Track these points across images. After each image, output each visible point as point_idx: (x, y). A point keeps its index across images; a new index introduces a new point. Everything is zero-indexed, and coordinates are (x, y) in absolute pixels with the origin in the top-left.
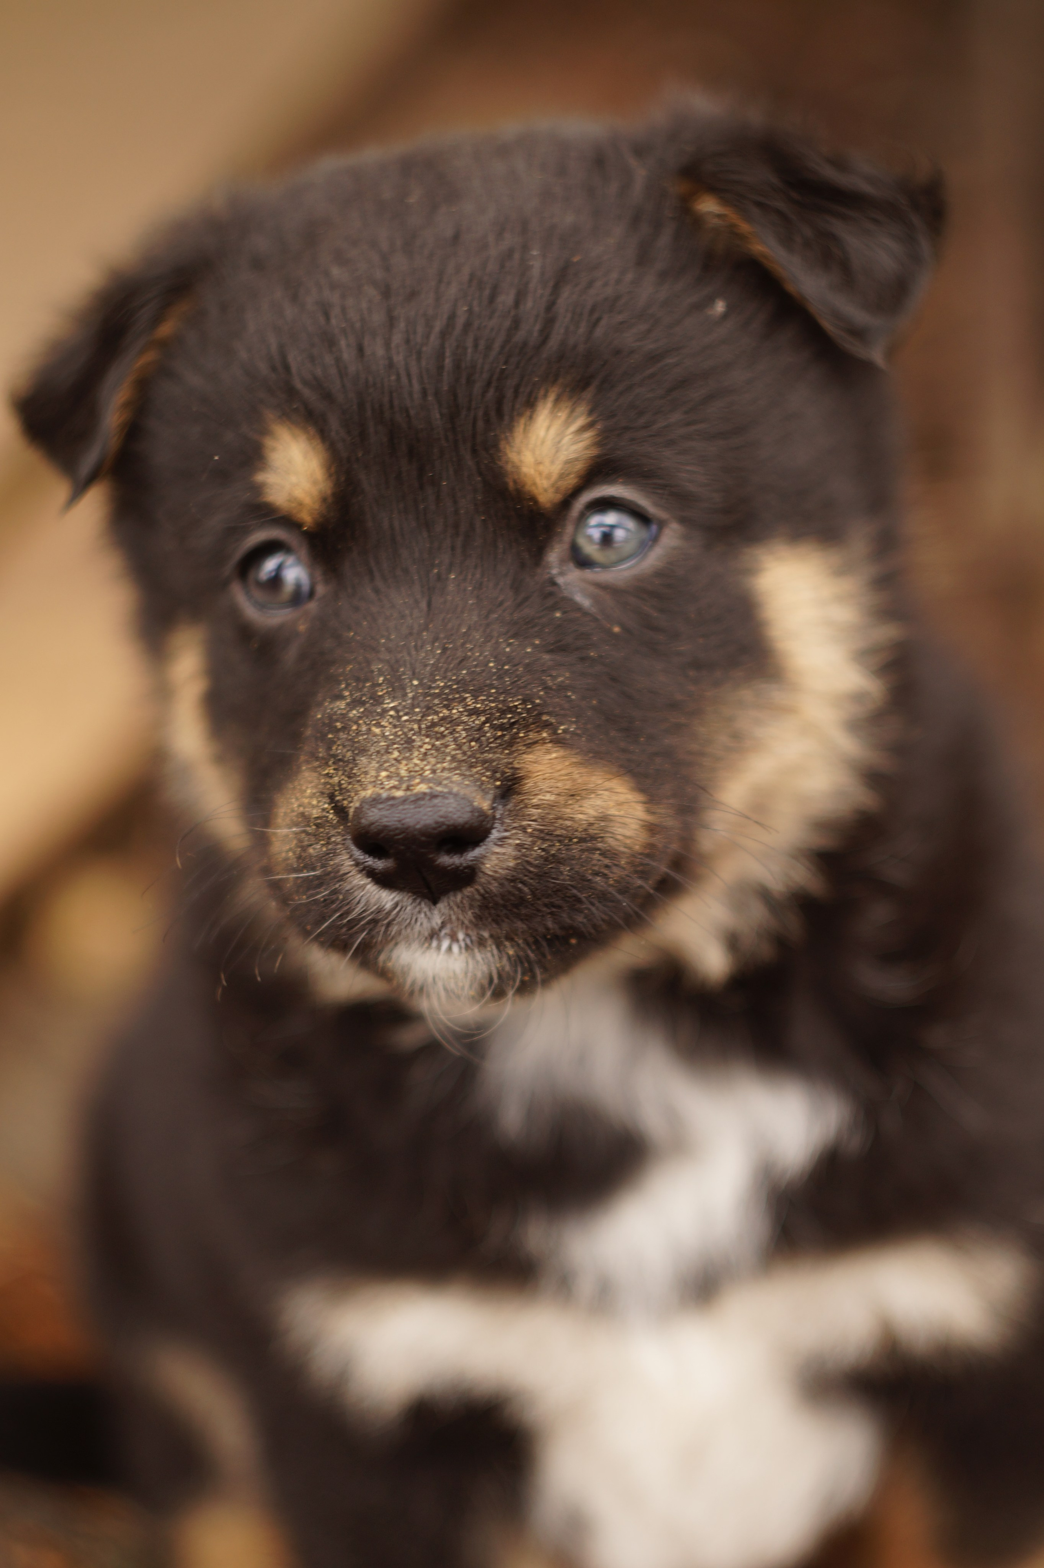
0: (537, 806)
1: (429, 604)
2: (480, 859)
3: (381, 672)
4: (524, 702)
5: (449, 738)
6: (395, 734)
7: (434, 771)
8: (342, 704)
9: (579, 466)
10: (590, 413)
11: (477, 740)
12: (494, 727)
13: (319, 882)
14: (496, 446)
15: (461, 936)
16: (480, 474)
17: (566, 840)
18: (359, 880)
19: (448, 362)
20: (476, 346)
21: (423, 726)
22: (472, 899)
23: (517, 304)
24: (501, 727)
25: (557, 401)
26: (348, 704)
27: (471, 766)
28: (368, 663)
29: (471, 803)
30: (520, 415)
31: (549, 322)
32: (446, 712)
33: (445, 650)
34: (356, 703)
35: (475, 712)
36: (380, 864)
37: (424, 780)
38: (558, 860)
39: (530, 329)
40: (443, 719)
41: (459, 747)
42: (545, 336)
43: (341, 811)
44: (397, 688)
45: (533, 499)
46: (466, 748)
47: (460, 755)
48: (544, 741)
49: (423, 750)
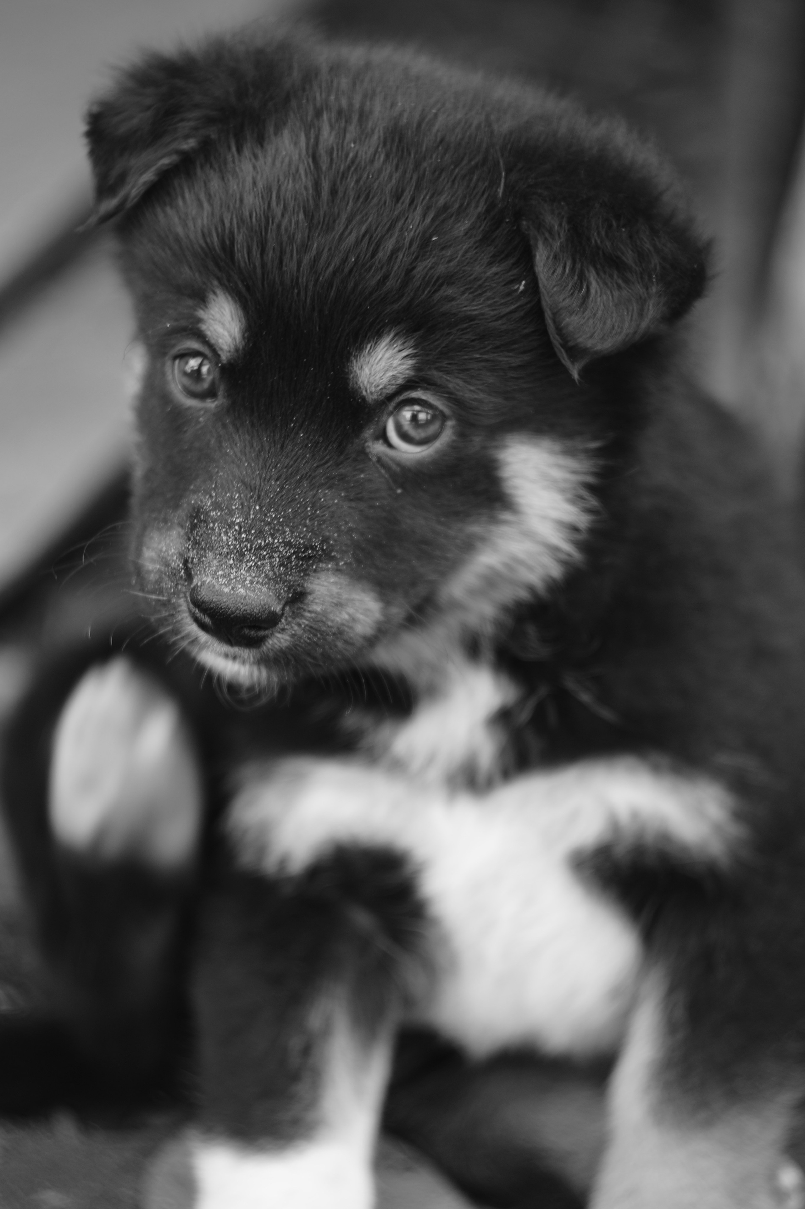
0: (312, 612)
4: (322, 542)
5: (267, 561)
6: (235, 545)
7: (252, 582)
9: (400, 381)
10: (417, 346)
11: (284, 566)
12: (298, 558)
13: (164, 605)
14: (348, 358)
17: (324, 634)
18: (188, 620)
20: (354, 288)
21: (254, 546)
24: (302, 559)
25: (395, 337)
26: (212, 504)
27: (277, 583)
29: (269, 606)
30: (368, 340)
32: (271, 539)
33: (282, 489)
34: (217, 506)
35: (288, 544)
36: (203, 619)
37: (244, 586)
39: (392, 286)
40: (268, 544)
41: (272, 567)
43: (189, 574)
44: (245, 507)
45: (362, 398)
46: (276, 570)
47: (271, 574)
48: (328, 570)
49: (249, 564)
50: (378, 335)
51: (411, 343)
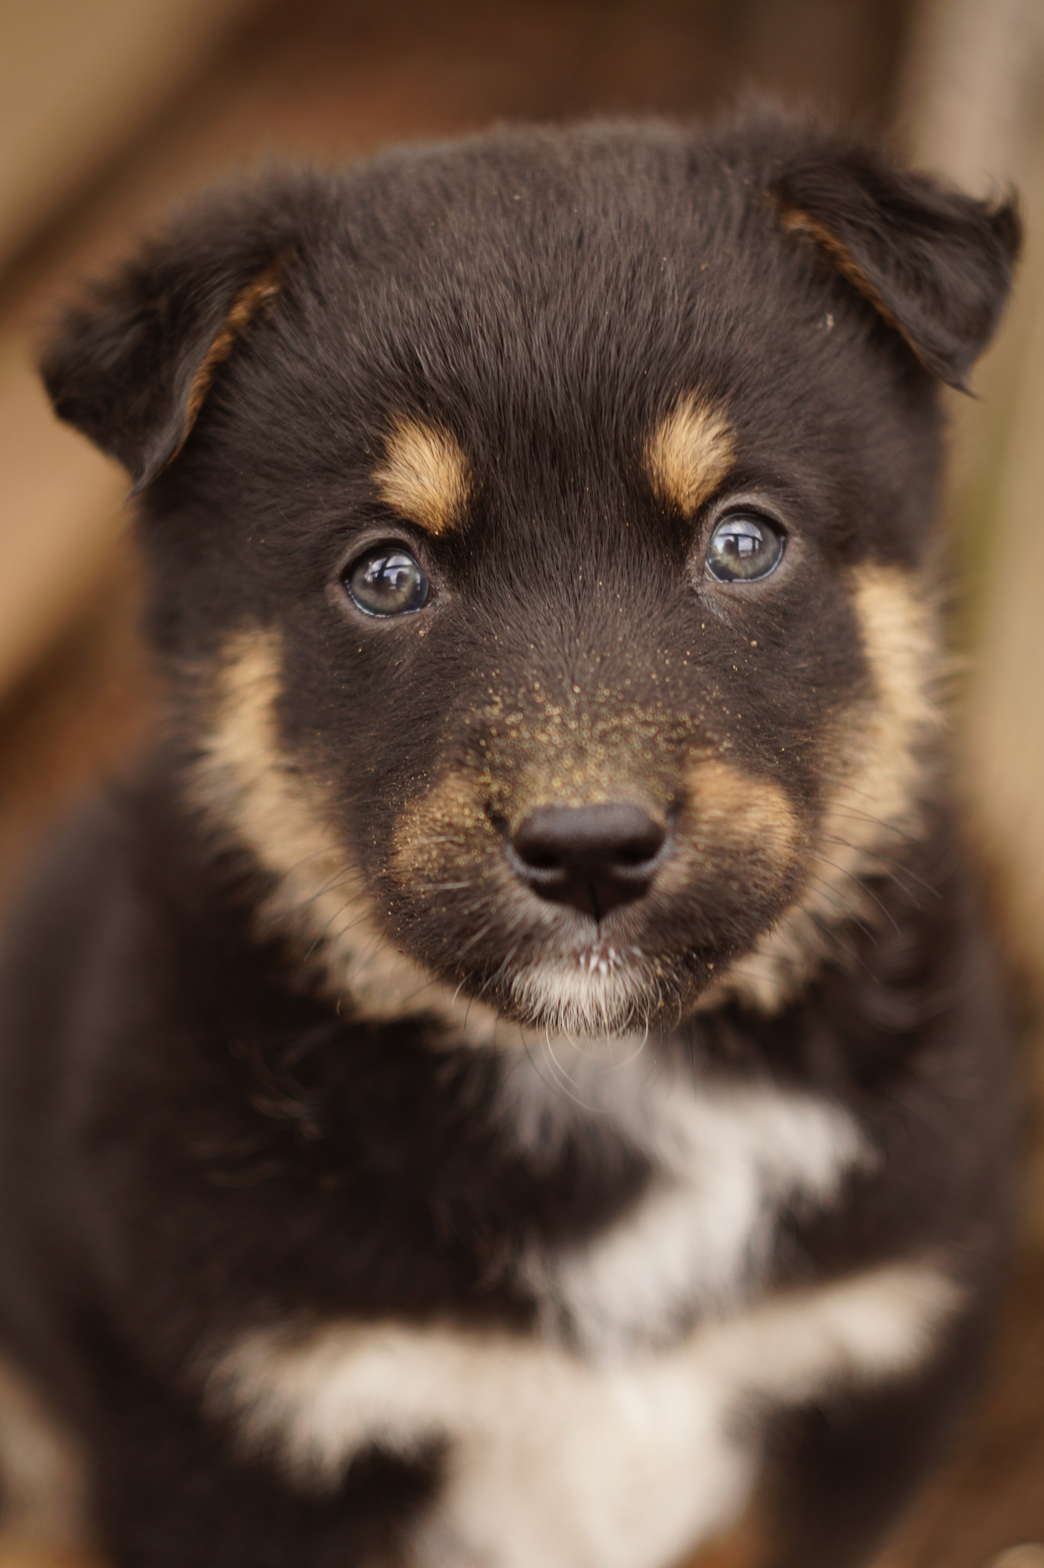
0: (706, 822)
2: (654, 874)
3: (536, 678)
5: (624, 749)
7: (611, 782)
8: (496, 711)
9: (718, 475)
10: (728, 419)
11: (650, 752)
12: (669, 741)
13: (468, 894)
14: (639, 450)
15: (612, 953)
16: (624, 479)
17: (734, 855)
18: (521, 892)
19: (592, 367)
20: (618, 351)
21: (594, 734)
22: (643, 914)
23: (656, 310)
25: (695, 406)
26: (501, 710)
27: (646, 778)
28: (520, 668)
29: (644, 815)
30: (663, 419)
31: (688, 331)
32: (615, 721)
33: (603, 658)
34: (510, 709)
35: (646, 724)
36: (545, 875)
38: (729, 876)
39: (669, 337)
40: (616, 728)
41: (634, 756)
42: (684, 344)
43: (499, 821)
44: (558, 696)
45: (675, 505)
46: (641, 759)
47: (636, 765)
48: (708, 758)
49: (597, 759)
50: (671, 409)
51: (718, 415)
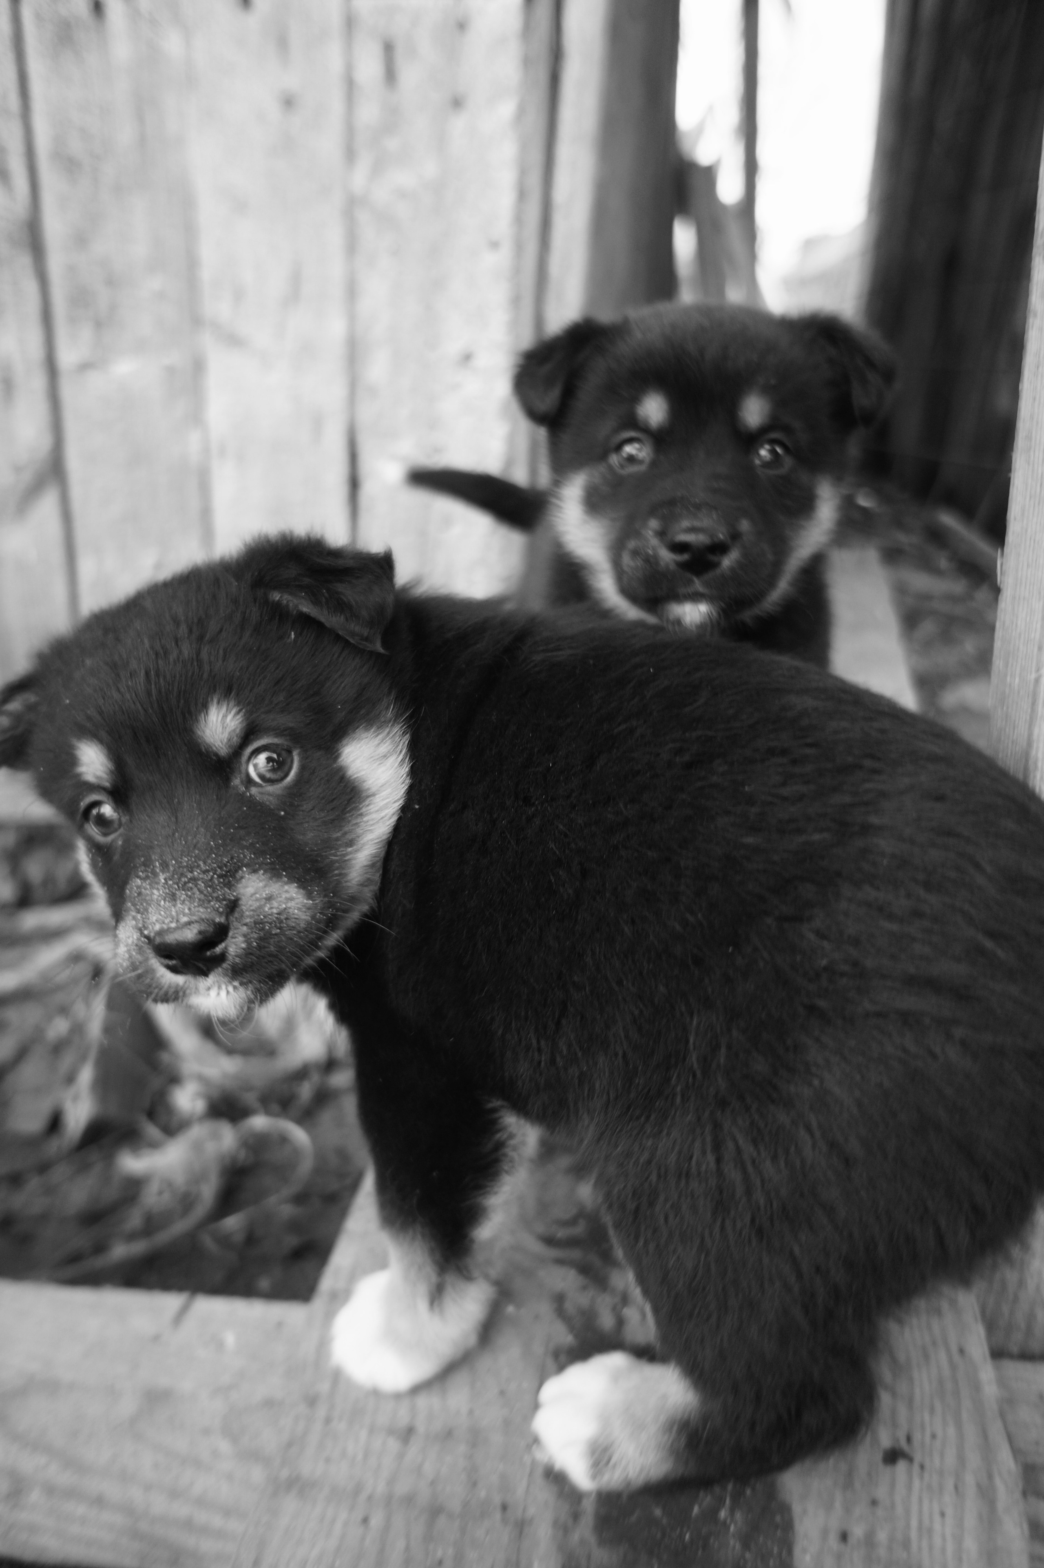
1: (176, 818)
2: (226, 948)
3: (156, 860)
5: (195, 890)
7: (190, 909)
9: (238, 733)
11: (210, 887)
12: (220, 876)
21: (180, 885)
22: (227, 970)
25: (218, 703)
27: (209, 901)
28: (150, 855)
29: (213, 921)
30: (200, 712)
32: (191, 875)
35: (205, 872)
36: (173, 963)
40: (191, 879)
41: (201, 892)
45: (216, 755)
46: (205, 892)
47: (202, 897)
49: (182, 899)
50: (205, 707)
51: (232, 704)
